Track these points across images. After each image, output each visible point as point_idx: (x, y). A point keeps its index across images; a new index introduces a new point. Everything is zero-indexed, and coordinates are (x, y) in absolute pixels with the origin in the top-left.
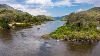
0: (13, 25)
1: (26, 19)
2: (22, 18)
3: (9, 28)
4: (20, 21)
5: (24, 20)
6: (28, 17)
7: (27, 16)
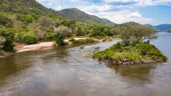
0: (70, 41)
1: (90, 32)
2: (85, 31)
3: (63, 44)
4: (82, 35)
5: (88, 33)
6: (94, 29)
7: (92, 27)
